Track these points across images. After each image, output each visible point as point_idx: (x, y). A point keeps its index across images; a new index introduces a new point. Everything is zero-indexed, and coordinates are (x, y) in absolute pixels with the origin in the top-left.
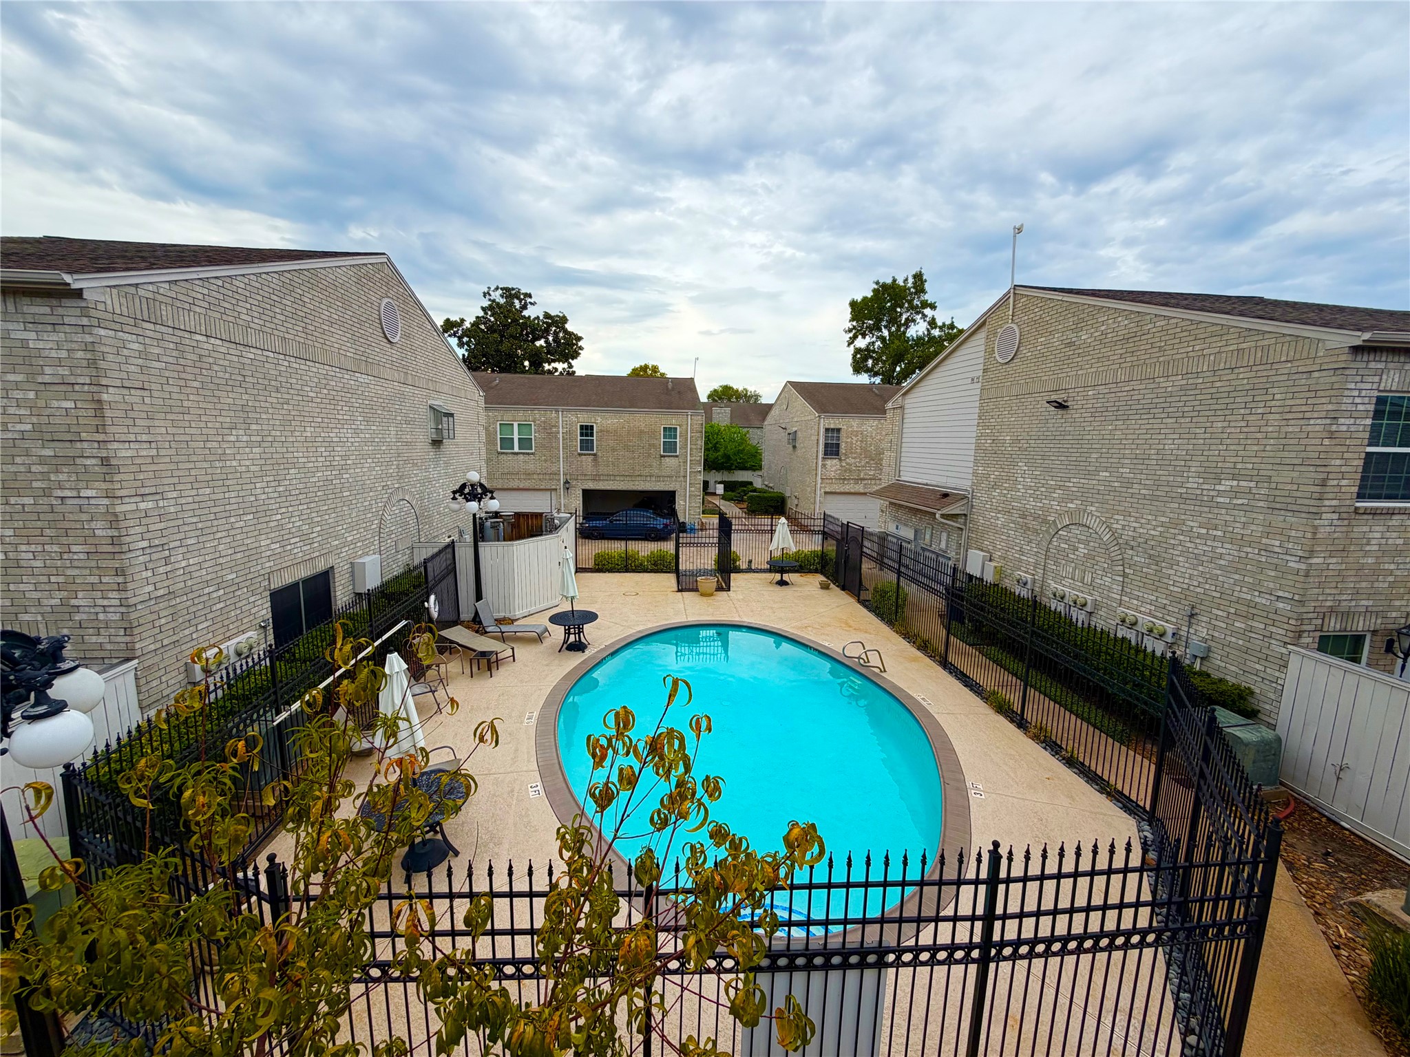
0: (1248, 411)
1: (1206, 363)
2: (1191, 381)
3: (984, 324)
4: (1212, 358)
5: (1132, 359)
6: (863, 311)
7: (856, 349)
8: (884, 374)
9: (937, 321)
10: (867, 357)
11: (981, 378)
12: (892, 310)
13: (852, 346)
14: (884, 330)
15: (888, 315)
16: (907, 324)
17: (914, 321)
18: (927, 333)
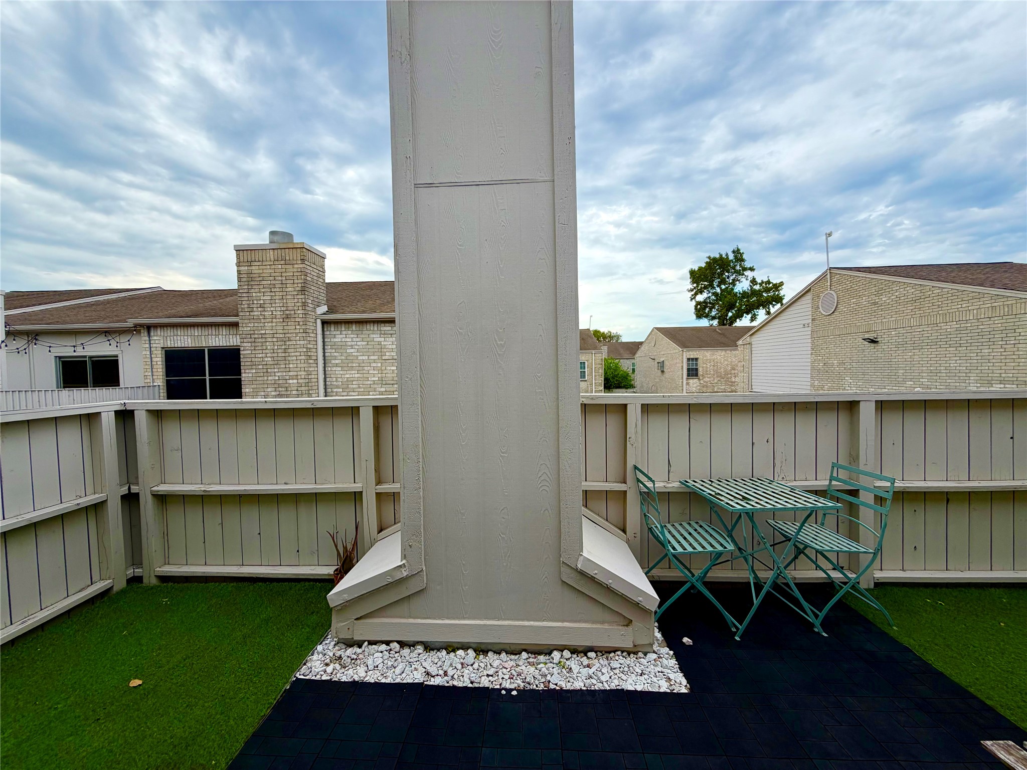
0: (1004, 343)
1: (971, 315)
2: (962, 325)
3: (810, 290)
4: (975, 311)
5: (920, 312)
6: (700, 277)
7: (697, 302)
8: (719, 318)
9: (757, 280)
10: (705, 307)
11: (810, 324)
12: (722, 274)
13: (694, 300)
14: (717, 289)
15: (719, 278)
16: (733, 283)
17: (739, 281)
18: (750, 288)
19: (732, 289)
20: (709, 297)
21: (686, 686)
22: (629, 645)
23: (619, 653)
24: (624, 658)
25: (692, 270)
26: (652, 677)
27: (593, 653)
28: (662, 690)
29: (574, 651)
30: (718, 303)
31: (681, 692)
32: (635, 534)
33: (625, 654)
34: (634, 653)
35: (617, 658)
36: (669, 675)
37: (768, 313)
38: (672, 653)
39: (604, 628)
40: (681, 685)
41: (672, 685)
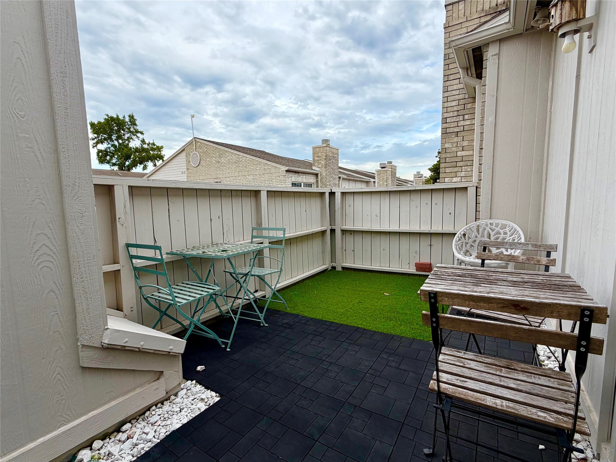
3: (184, 150)
4: (259, 170)
6: (100, 129)
7: (98, 150)
8: (119, 165)
9: (145, 141)
10: (106, 155)
11: (186, 172)
12: (118, 131)
13: (95, 148)
14: (115, 142)
15: (117, 134)
16: (129, 139)
17: (132, 139)
18: (141, 146)
19: (128, 144)
20: (109, 148)
21: (216, 396)
22: (162, 394)
23: (154, 407)
24: (160, 409)
25: (92, 122)
26: (190, 406)
27: (128, 424)
28: (202, 410)
29: (105, 436)
30: (117, 154)
31: (216, 401)
32: (131, 308)
33: (159, 405)
34: (167, 400)
35: (153, 413)
36: (201, 397)
37: (155, 165)
38: (194, 382)
39: (137, 393)
40: (213, 398)
41: (207, 402)
